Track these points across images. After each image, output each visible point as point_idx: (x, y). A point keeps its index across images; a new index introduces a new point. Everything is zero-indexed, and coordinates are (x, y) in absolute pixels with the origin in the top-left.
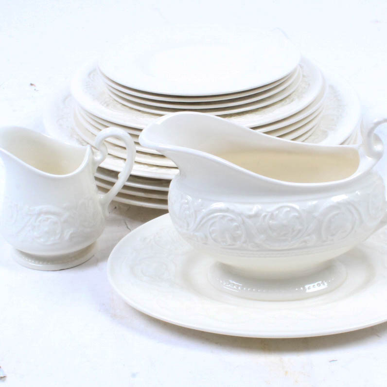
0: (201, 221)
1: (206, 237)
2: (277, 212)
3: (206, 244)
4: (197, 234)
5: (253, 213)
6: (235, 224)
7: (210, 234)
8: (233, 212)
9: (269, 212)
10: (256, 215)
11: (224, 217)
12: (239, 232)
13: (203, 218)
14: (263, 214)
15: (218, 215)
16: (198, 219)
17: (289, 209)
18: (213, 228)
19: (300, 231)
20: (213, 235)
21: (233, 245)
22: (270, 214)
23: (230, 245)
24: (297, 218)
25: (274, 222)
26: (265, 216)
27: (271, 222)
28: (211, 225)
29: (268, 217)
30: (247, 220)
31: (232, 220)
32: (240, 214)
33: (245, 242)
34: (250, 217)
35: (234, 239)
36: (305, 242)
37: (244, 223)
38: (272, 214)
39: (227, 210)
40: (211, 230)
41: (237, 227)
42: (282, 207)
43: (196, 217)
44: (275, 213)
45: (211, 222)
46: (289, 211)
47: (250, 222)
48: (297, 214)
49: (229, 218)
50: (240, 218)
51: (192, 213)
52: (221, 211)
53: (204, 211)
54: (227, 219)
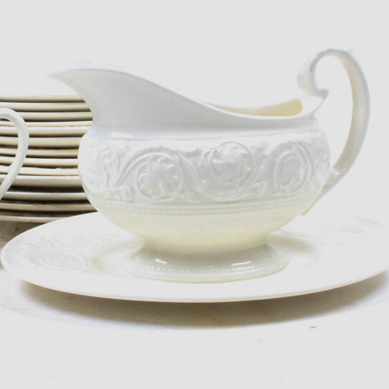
0: (126, 168)
1: (132, 190)
2: (221, 148)
3: (131, 202)
4: (121, 188)
6: (170, 166)
7: (138, 184)
8: (167, 150)
9: (211, 149)
10: (197, 153)
11: (156, 158)
13: (129, 163)
14: (205, 152)
16: (122, 167)
17: (234, 145)
18: (141, 175)
20: (142, 186)
21: (168, 197)
22: (213, 151)
23: (164, 198)
24: (244, 156)
25: (219, 162)
26: (207, 154)
27: (214, 161)
28: (140, 172)
29: (211, 155)
30: (185, 159)
31: (167, 161)
32: (176, 153)
33: (182, 192)
34: (189, 155)
35: (170, 187)
36: (255, 190)
37: (181, 163)
38: (216, 152)
39: (161, 149)
40: (139, 178)
41: (173, 171)
43: (119, 164)
44: (219, 150)
45: (139, 167)
46: (235, 148)
47: (189, 161)
48: (245, 151)
49: (162, 158)
50: (176, 157)
51: (114, 160)
52: (152, 150)
53: (131, 154)
54: (159, 160)
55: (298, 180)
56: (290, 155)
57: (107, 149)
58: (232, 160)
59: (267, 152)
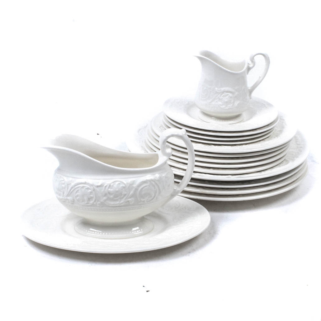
0: (71, 190)
1: (73, 199)
2: (113, 184)
3: (73, 204)
4: (68, 198)
5: (99, 184)
6: (90, 191)
7: (76, 197)
8: (88, 184)
9: (108, 184)
10: (101, 186)
11: (83, 187)
12: (92, 196)
13: (72, 188)
14: (105, 185)
15: (80, 186)
16: (69, 189)
17: (119, 182)
18: (77, 194)
19: (125, 195)
20: (78, 198)
22: (109, 185)
23: (87, 204)
24: (124, 187)
25: (111, 190)
26: (106, 186)
27: (109, 189)
28: (76, 193)
29: (108, 187)
30: (96, 188)
31: (88, 189)
32: (92, 185)
33: (95, 201)
34: (98, 186)
35: (89, 199)
36: (128, 201)
37: (94, 190)
39: (85, 183)
42: (115, 181)
44: (112, 185)
45: (76, 190)
46: (119, 184)
47: (98, 189)
48: (124, 185)
49: (86, 187)
50: (92, 187)
51: (66, 186)
52: (81, 183)
53: (73, 184)
54: (85, 188)
55: (151, 197)
56: (146, 186)
57: (63, 181)
58: (117, 190)
59: (135, 186)
